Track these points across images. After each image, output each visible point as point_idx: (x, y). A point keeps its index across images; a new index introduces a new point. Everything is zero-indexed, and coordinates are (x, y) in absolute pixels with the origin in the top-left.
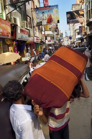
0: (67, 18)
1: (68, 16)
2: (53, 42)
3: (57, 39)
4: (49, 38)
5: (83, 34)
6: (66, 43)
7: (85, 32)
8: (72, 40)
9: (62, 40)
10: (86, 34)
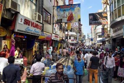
0: (90, 20)
1: (91, 18)
2: (76, 42)
3: (80, 39)
4: (72, 38)
5: (106, 36)
6: (88, 43)
7: (108, 35)
8: (93, 42)
9: (84, 41)
10: (108, 36)
